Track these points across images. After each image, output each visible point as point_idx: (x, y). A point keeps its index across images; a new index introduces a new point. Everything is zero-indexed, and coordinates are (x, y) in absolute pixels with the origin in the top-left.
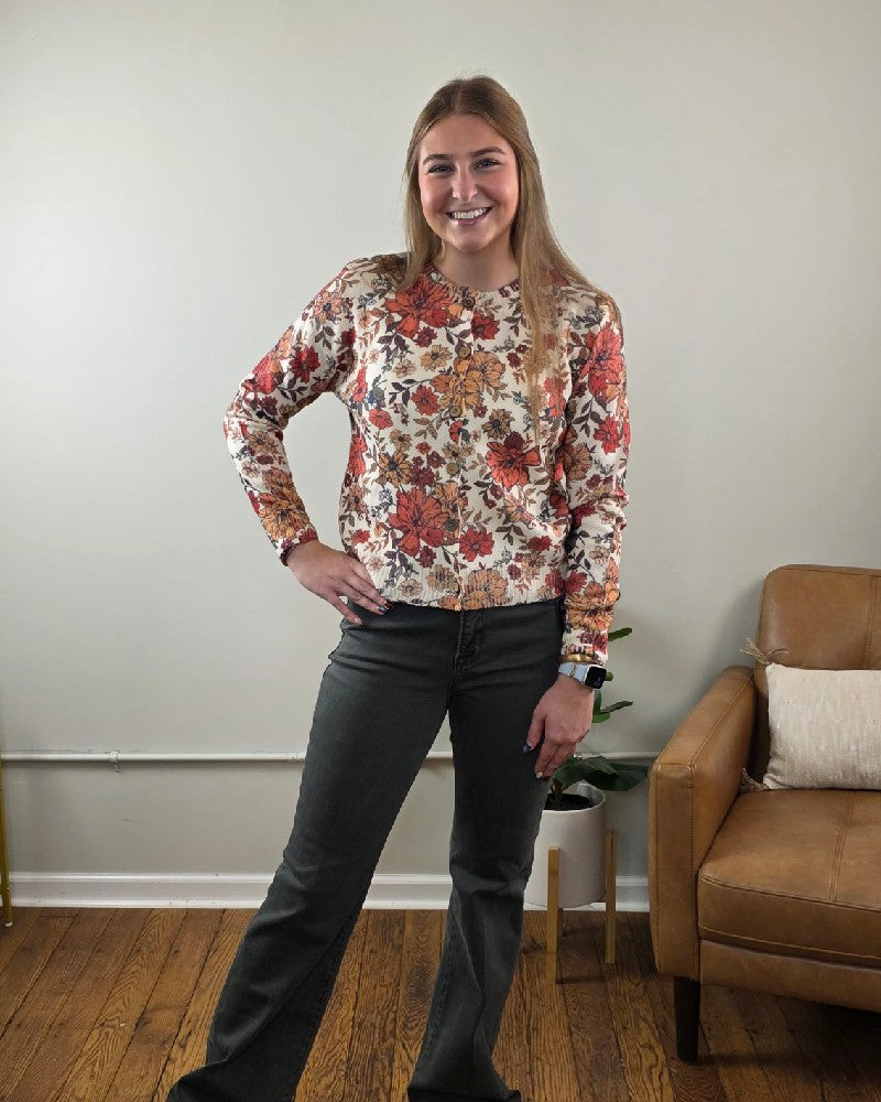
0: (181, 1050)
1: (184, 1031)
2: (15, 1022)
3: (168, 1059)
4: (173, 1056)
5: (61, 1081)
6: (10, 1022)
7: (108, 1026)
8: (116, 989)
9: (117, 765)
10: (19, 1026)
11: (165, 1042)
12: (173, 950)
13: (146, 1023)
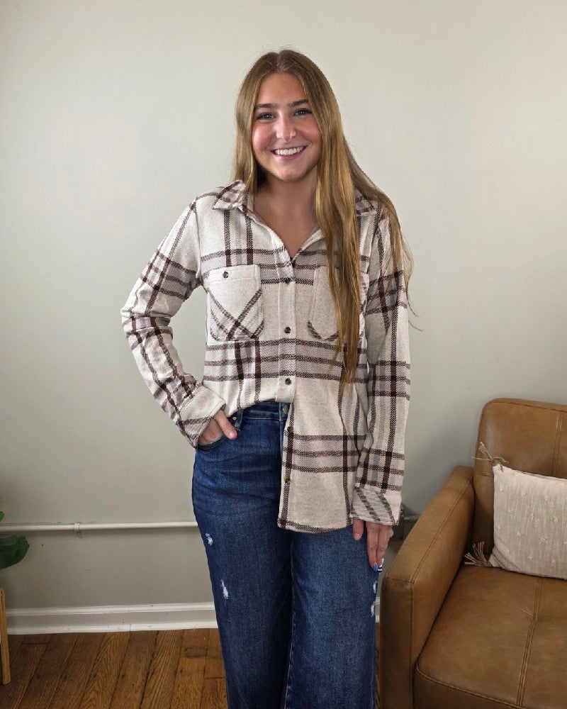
9: (79, 533)
12: (121, 674)
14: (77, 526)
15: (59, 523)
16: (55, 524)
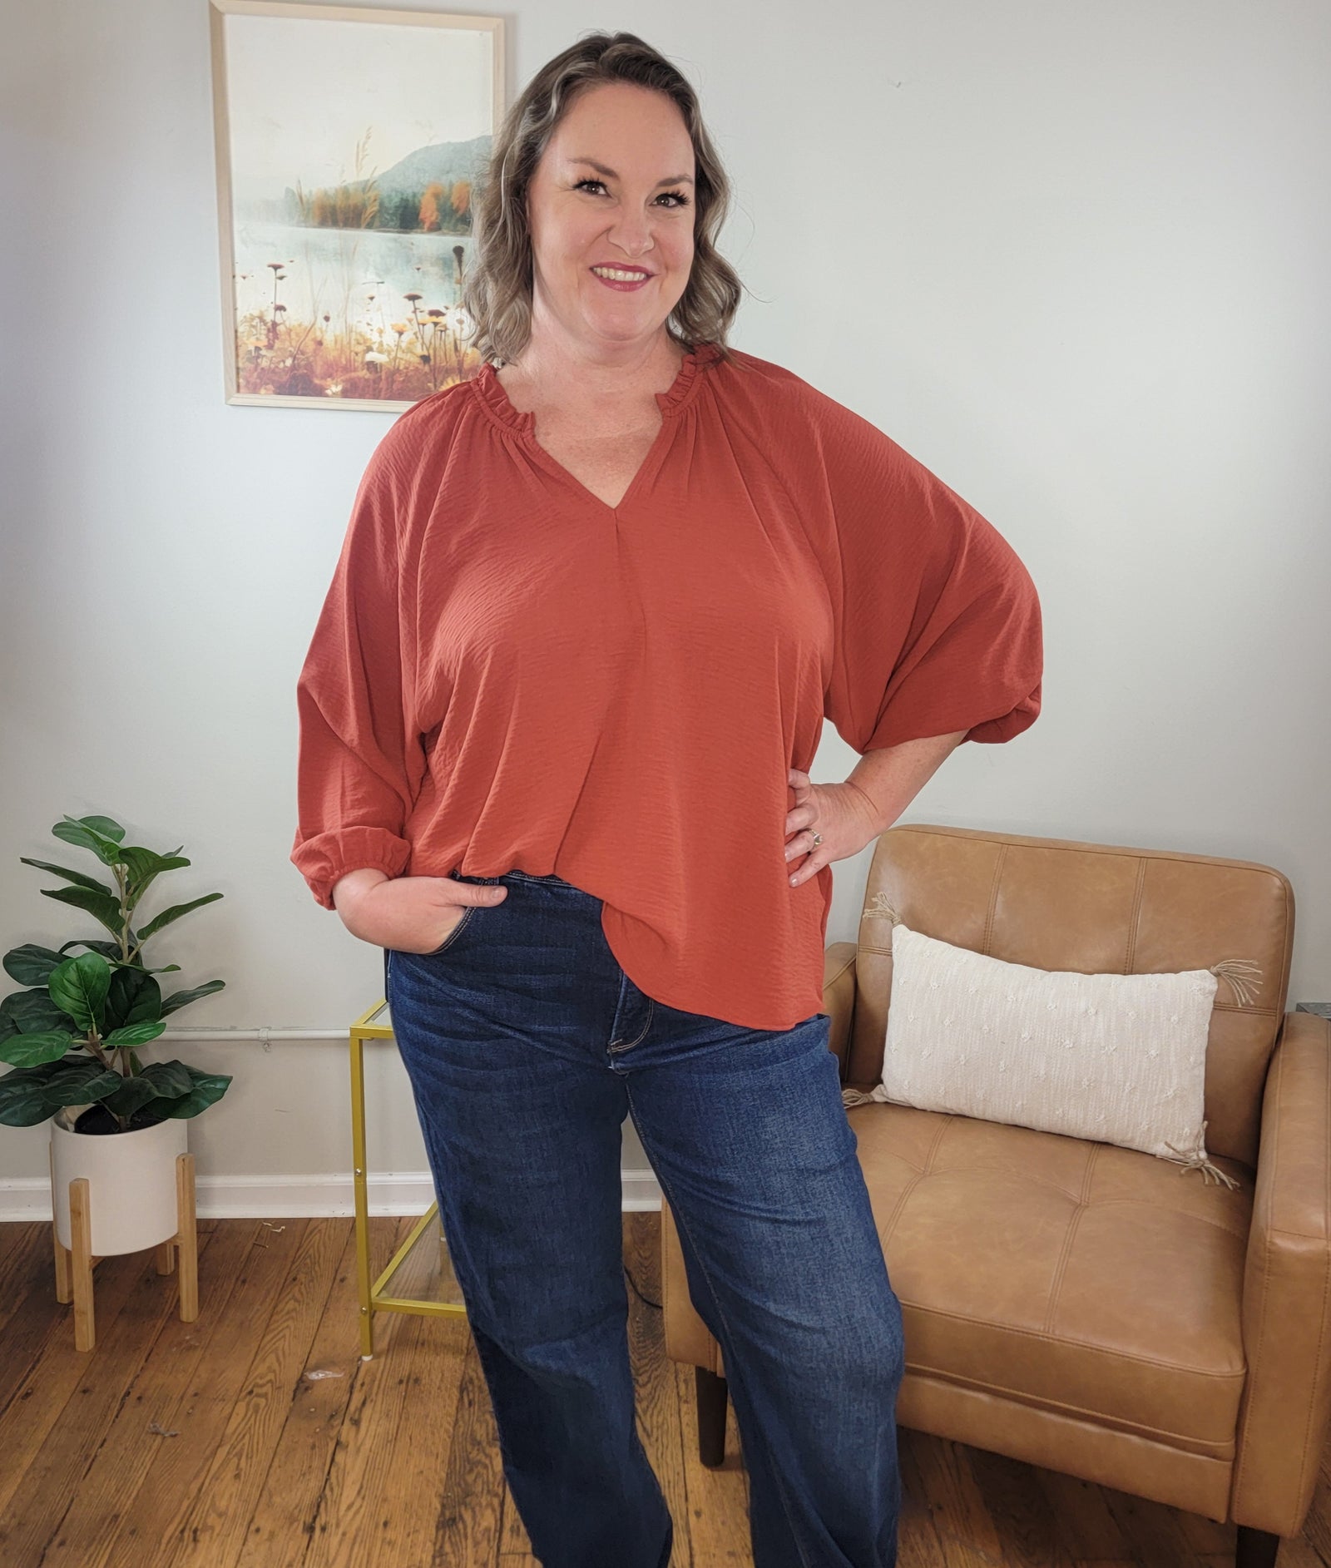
0: (354, 1428)
1: (357, 1398)
2: (134, 1395)
3: (338, 1443)
4: (343, 1439)
5: (195, 1487)
6: (128, 1394)
7: (258, 1395)
8: (268, 1338)
9: (268, 1043)
10: (139, 1398)
11: (332, 1416)
12: (338, 1277)
13: (307, 1389)
14: (264, 1034)
15: (235, 1028)
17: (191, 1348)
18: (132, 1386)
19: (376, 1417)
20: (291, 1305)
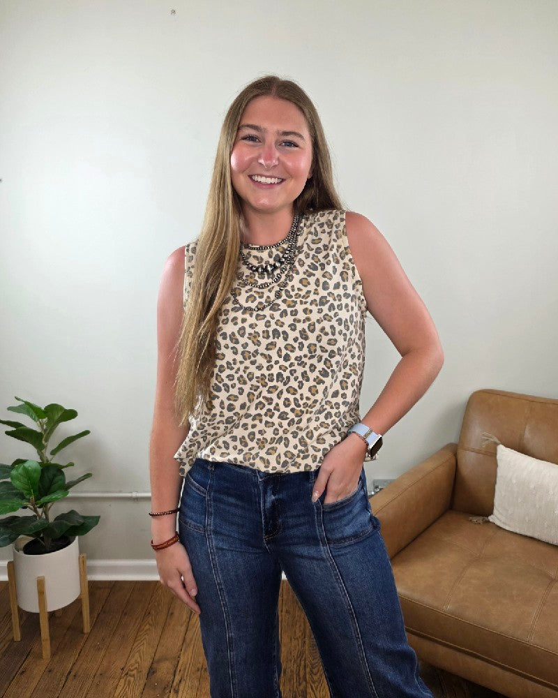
0: (176, 695)
1: (178, 678)
2: (72, 674)
6: (70, 672)
7: (130, 676)
8: (136, 644)
9: (137, 499)
10: (75, 676)
11: (165, 688)
12: (170, 612)
13: (154, 672)
14: (134, 495)
15: (120, 492)
16: (117, 492)
17: (99, 649)
18: (71, 669)
19: (186, 689)
20: (147, 627)
